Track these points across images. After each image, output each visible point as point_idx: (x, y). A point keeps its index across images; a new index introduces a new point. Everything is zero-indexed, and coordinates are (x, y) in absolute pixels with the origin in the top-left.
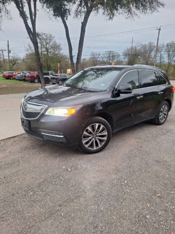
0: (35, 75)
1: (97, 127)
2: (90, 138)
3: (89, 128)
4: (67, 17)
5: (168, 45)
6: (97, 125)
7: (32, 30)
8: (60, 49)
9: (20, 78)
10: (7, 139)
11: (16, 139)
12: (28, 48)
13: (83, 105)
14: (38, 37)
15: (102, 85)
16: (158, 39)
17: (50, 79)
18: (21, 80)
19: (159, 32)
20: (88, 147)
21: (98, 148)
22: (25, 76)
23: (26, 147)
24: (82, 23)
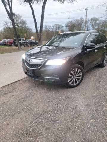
0: (12, 41)
1: (76, 71)
2: (72, 78)
3: (72, 72)
4: (33, 2)
5: (91, 19)
6: (76, 69)
7: (10, 12)
8: (25, 24)
9: (2, 44)
10: (14, 82)
11: (20, 82)
12: (5, 24)
13: (69, 57)
14: (14, 16)
15: (75, 44)
16: (86, 16)
17: (22, 43)
18: (2, 45)
19: (87, 11)
20: (71, 84)
21: (76, 84)
22: (5, 42)
23: (29, 87)
24: (42, 6)
